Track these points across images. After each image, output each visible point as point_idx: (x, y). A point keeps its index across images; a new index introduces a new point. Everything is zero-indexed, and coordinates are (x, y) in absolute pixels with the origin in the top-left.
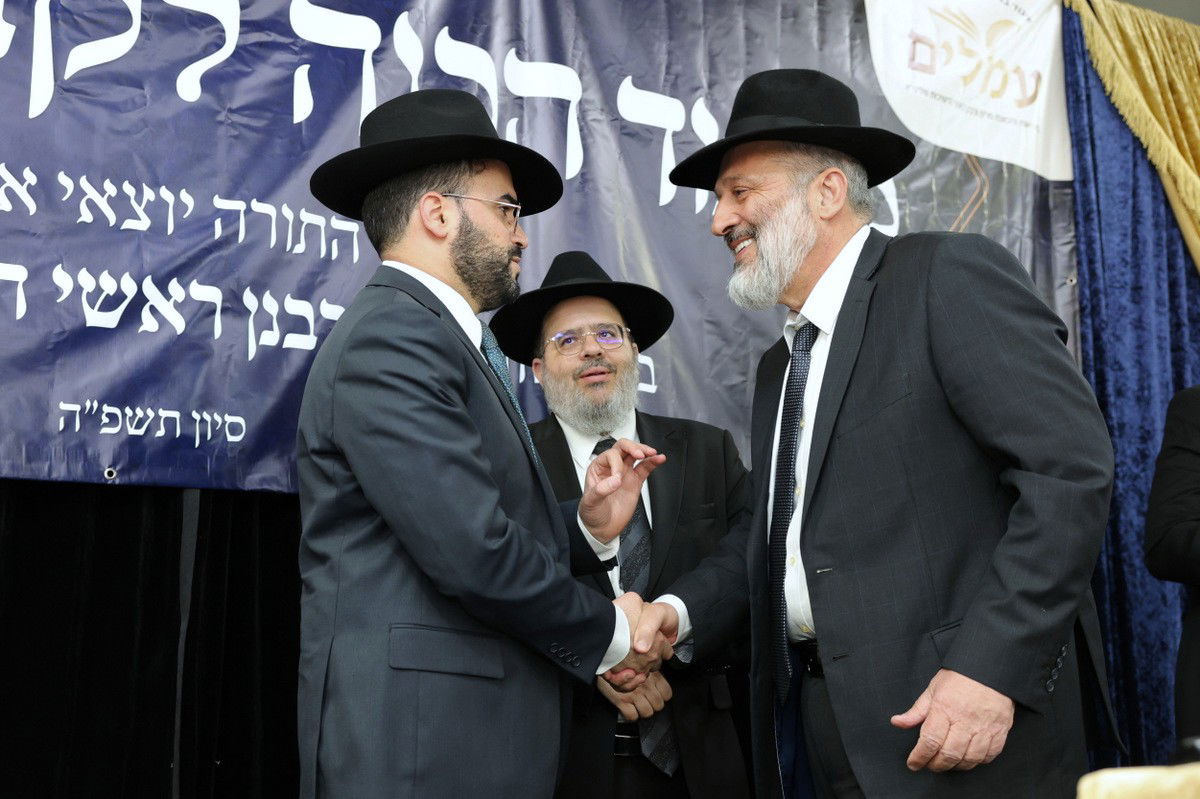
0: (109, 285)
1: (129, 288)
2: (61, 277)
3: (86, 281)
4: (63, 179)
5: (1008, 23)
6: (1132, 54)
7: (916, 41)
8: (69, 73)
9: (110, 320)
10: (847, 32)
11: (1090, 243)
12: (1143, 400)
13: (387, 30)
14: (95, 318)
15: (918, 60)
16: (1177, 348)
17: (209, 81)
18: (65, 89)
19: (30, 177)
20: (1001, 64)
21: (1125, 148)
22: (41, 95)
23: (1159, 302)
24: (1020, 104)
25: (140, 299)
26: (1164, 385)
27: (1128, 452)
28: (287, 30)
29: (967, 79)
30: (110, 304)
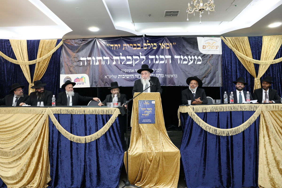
0: (138, 75)
1: (139, 75)
2: (135, 75)
3: (137, 75)
4: (135, 70)
5: (214, 42)
6: (230, 42)
7: (203, 46)
8: (135, 63)
9: (138, 77)
10: (196, 47)
11: (223, 59)
12: (231, 72)
13: (155, 56)
14: (137, 77)
15: (204, 48)
16: (236, 67)
17: (143, 62)
18: (135, 64)
19: (134, 70)
20: (214, 46)
21: (230, 50)
22: (134, 65)
23: (234, 63)
24: (216, 49)
25: (140, 76)
26: (234, 70)
27: (229, 77)
28: (149, 58)
29: (209, 48)
30: (138, 76)
